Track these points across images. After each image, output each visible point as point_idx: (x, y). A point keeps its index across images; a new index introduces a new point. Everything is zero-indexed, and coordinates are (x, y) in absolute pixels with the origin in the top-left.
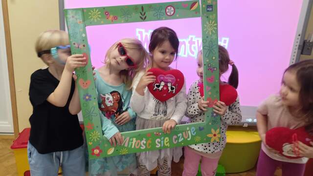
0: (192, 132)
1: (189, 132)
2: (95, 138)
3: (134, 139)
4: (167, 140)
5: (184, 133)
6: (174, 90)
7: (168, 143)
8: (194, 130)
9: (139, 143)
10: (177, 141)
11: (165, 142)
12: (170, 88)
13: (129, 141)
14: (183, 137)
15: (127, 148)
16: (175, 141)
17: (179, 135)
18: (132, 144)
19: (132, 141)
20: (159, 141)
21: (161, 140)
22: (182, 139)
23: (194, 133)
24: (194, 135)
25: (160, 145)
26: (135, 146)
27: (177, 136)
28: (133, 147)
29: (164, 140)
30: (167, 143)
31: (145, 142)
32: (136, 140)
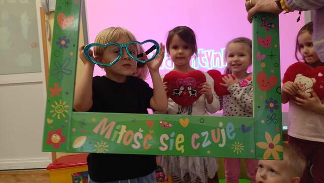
0: (229, 132)
1: (223, 131)
2: (59, 112)
3: (124, 127)
4: (180, 140)
5: (213, 131)
6: (196, 94)
7: (182, 146)
8: (233, 129)
9: (130, 135)
10: (199, 144)
11: (178, 142)
12: (190, 92)
13: (115, 129)
14: (210, 138)
15: (109, 141)
16: (196, 145)
17: (203, 134)
18: (118, 135)
19: (119, 130)
20: (167, 138)
21: (170, 138)
22: (209, 143)
23: (231, 134)
24: (231, 138)
25: (166, 147)
26: (122, 141)
27: (200, 135)
28: (119, 142)
29: (175, 138)
30: (180, 145)
31: (141, 137)
32: (127, 129)
